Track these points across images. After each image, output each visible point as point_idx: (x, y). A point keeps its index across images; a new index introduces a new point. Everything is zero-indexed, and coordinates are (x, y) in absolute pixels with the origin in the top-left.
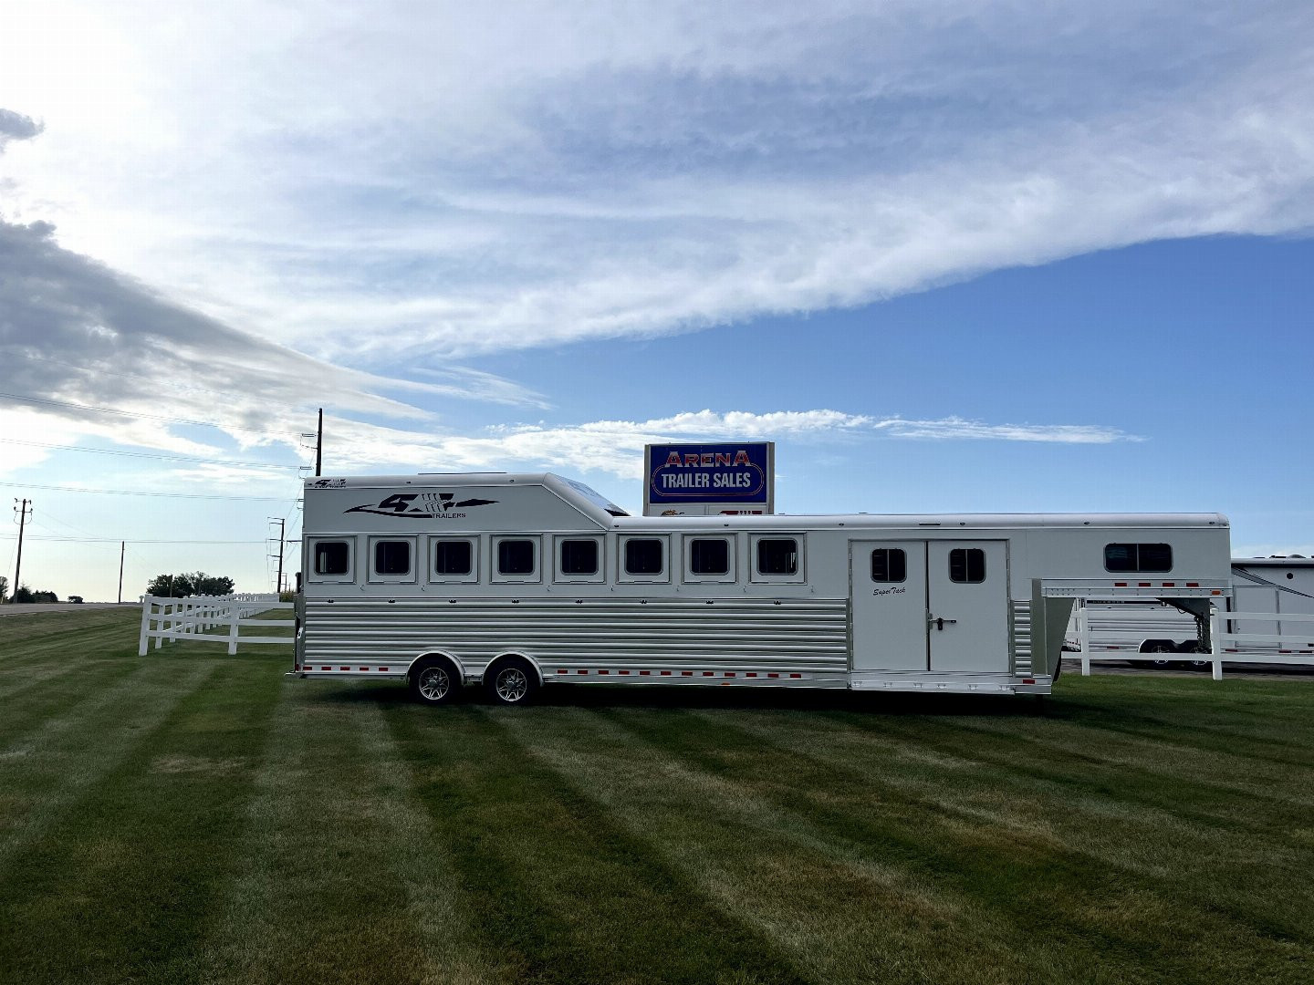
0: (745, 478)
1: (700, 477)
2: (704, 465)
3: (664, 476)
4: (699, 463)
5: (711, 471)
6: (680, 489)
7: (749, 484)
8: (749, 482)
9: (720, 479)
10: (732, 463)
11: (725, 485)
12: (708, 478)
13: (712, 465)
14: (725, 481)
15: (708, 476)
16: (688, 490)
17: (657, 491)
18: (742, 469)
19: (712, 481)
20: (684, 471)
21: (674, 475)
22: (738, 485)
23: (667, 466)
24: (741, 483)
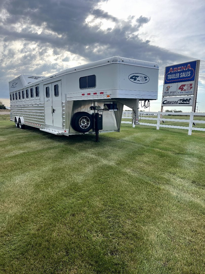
0: (189, 73)
1: (177, 75)
2: (178, 71)
3: (168, 76)
4: (177, 71)
5: (180, 72)
6: (172, 79)
7: (190, 75)
8: (190, 74)
9: (182, 75)
10: (186, 69)
11: (183, 76)
12: (179, 75)
13: (180, 70)
14: (183, 75)
15: (179, 74)
16: (174, 79)
17: (166, 81)
18: (189, 70)
19: (180, 75)
20: (173, 73)
21: (171, 75)
22: (187, 76)
23: (169, 72)
24: (188, 75)
